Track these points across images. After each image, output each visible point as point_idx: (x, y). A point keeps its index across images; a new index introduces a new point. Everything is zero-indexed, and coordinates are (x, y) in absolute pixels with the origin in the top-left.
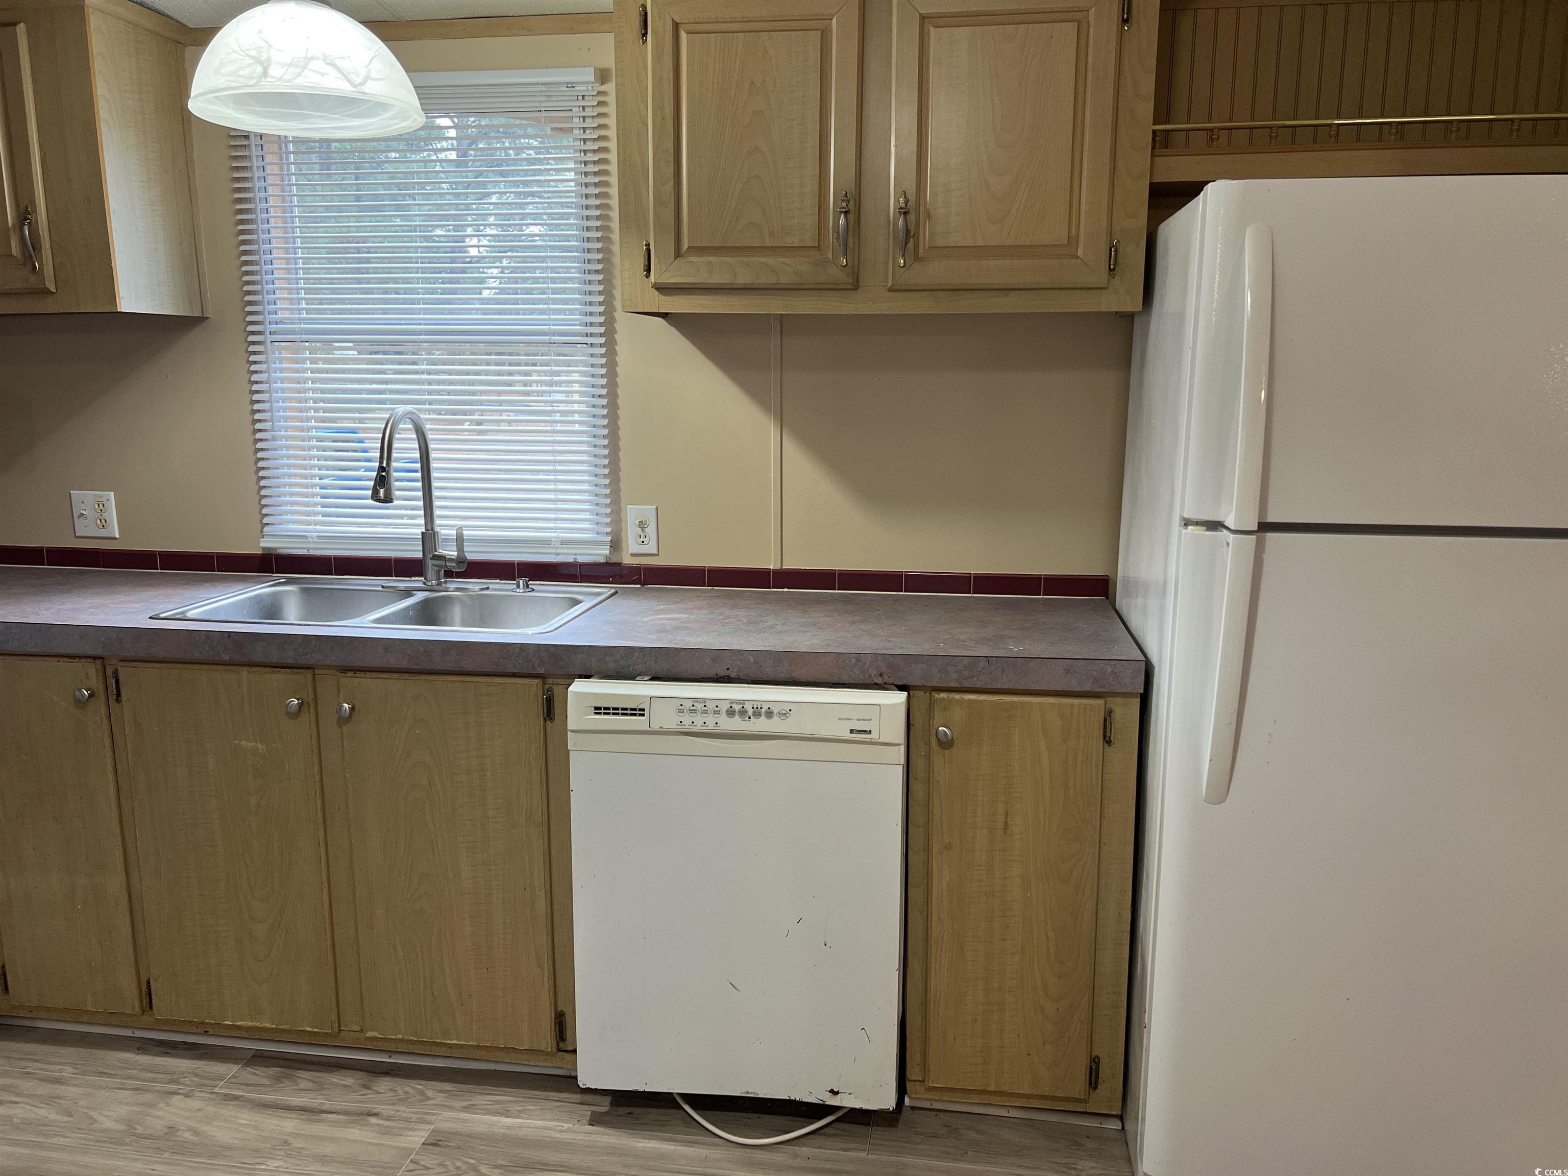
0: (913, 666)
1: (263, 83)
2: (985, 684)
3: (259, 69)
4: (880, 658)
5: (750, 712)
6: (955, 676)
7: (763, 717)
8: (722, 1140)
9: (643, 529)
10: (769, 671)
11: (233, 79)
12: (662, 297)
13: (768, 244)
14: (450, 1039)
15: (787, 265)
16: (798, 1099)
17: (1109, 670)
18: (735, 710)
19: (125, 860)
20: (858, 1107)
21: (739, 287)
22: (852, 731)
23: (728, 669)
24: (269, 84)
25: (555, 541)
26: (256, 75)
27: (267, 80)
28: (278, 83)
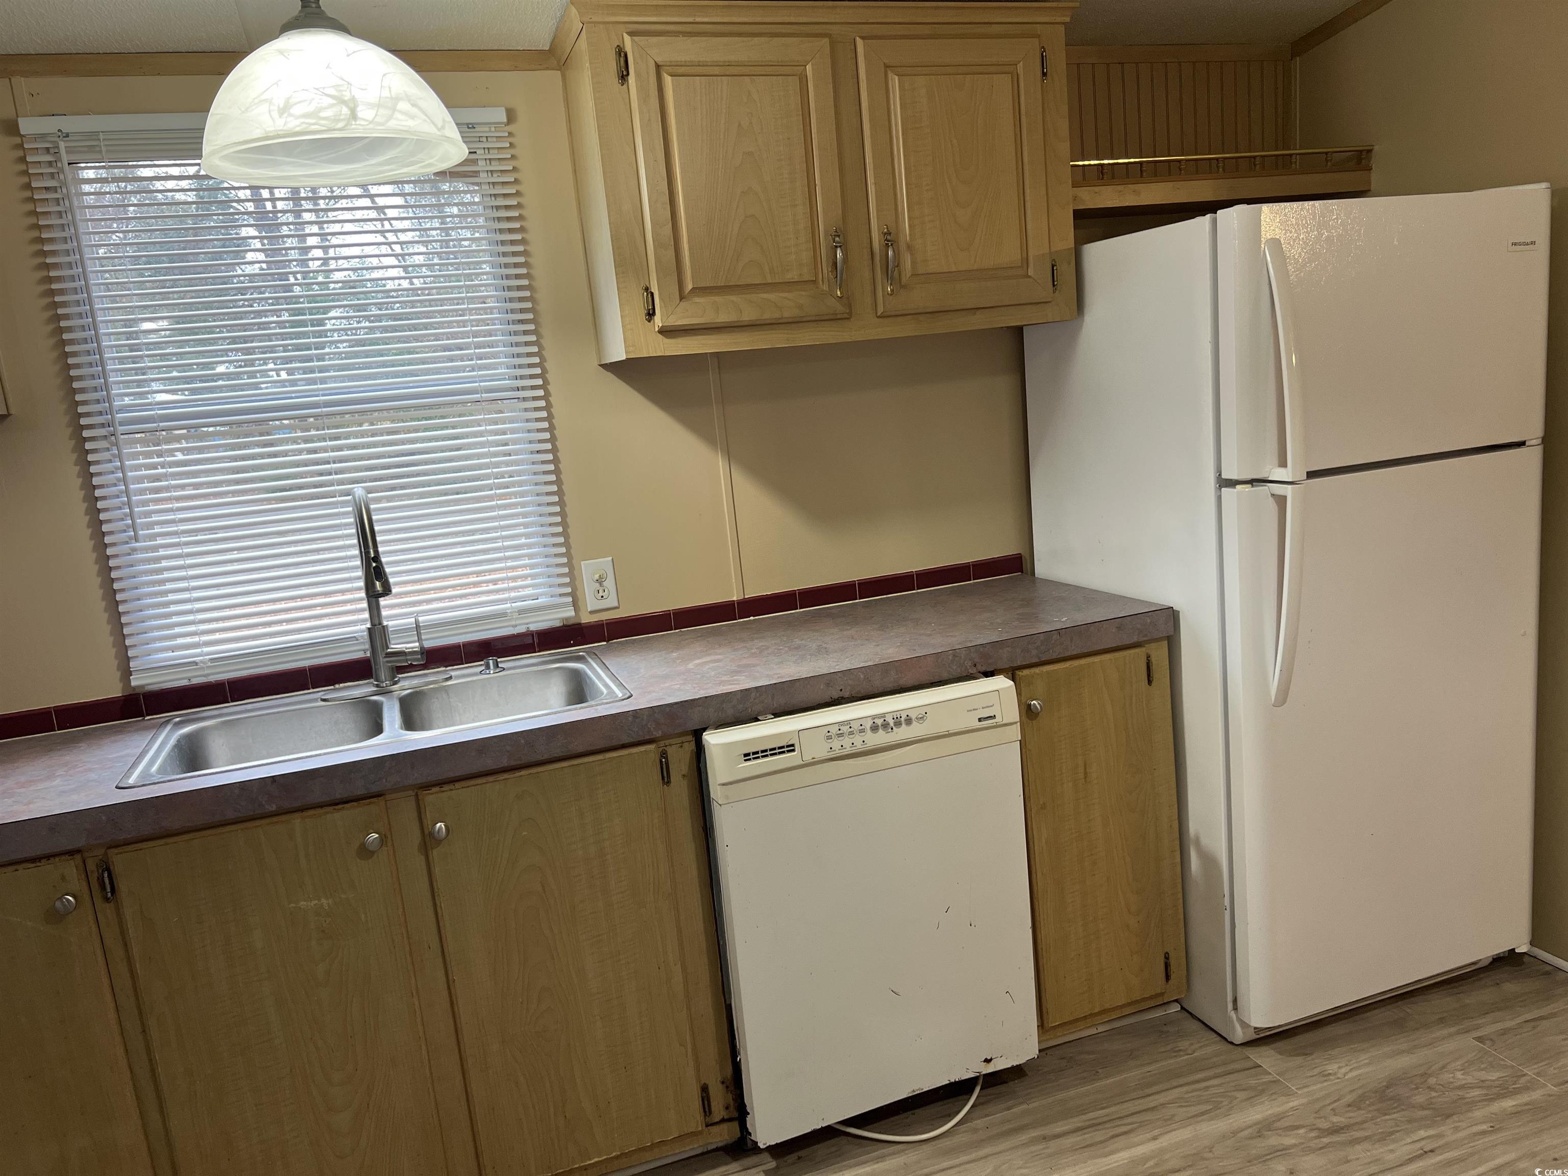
0: (1000, 651)
1: (353, 126)
2: (1059, 654)
3: (345, 110)
4: (973, 650)
5: (892, 724)
6: (1034, 652)
7: (904, 725)
8: (902, 1145)
9: (601, 584)
10: (878, 683)
11: (313, 121)
12: (667, 341)
13: (770, 281)
14: (590, 1159)
15: (789, 300)
16: (957, 1080)
17: (1149, 621)
18: (880, 725)
19: (138, 1098)
20: (1009, 1066)
21: (746, 323)
22: (980, 720)
23: (841, 690)
24: (361, 127)
25: (511, 612)
26: (342, 117)
27: (358, 123)
28: (371, 126)
